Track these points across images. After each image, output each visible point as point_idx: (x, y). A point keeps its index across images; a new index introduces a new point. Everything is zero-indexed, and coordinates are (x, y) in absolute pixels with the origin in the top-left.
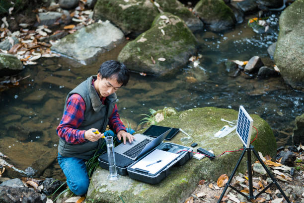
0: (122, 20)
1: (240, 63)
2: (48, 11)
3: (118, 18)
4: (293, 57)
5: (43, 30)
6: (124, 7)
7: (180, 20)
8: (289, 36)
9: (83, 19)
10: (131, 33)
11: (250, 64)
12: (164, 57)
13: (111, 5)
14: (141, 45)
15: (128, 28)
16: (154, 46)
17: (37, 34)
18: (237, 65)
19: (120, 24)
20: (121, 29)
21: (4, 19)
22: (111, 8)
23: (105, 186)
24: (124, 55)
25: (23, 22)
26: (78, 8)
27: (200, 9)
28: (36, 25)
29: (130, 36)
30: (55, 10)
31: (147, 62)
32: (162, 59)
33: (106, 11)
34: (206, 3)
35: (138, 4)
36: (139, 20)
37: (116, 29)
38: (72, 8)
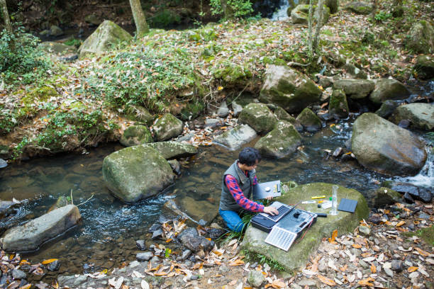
0: (256, 125)
1: (329, 151)
2: (211, 118)
3: (253, 122)
4: (365, 149)
5: (209, 130)
6: (257, 117)
7: (291, 125)
8: (361, 135)
9: (231, 124)
10: (261, 132)
11: (336, 153)
12: (283, 147)
14: (268, 139)
15: (259, 129)
16: (276, 140)
17: (205, 132)
20: (253, 128)
21: (186, 123)
22: (249, 117)
23: (257, 241)
24: (259, 145)
25: (197, 124)
26: (229, 117)
27: (301, 119)
28: (204, 126)
29: (261, 134)
30: (215, 118)
31: (272, 150)
32: (281, 148)
33: (246, 119)
34: (304, 115)
35: (265, 114)
36: (265, 124)
37: (252, 130)
38: (225, 117)
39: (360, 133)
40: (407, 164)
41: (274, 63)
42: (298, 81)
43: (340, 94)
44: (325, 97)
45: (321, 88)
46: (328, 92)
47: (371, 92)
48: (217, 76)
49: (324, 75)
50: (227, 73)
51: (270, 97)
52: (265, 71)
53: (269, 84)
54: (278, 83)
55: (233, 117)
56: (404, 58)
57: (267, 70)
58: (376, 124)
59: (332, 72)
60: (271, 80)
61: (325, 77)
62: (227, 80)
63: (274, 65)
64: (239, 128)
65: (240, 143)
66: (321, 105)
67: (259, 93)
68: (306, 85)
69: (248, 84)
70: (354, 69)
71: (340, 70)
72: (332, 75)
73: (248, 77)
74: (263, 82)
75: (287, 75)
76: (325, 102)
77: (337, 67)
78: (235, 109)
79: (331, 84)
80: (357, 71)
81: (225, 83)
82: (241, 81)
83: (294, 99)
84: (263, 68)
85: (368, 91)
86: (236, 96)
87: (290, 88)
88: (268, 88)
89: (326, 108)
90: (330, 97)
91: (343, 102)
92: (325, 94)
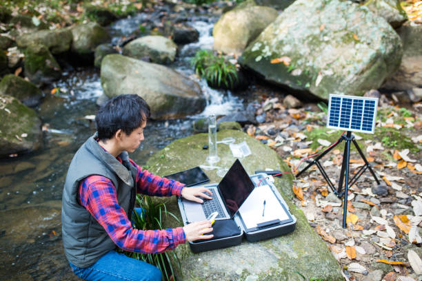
31: (14, 141)
32: (24, 135)
34: (11, 86)
39: (124, 78)
43: (42, 49)
44: (15, 61)
46: (14, 55)
47: (72, 42)
56: (68, 8)
58: (131, 65)
59: (4, 29)
66: (13, 72)
70: (30, 20)
71: (11, 25)
72: (5, 32)
76: (16, 67)
77: (5, 21)
79: (12, 43)
80: (36, 21)
89: (22, 75)
90: (21, 59)
91: (49, 58)
92: (12, 57)
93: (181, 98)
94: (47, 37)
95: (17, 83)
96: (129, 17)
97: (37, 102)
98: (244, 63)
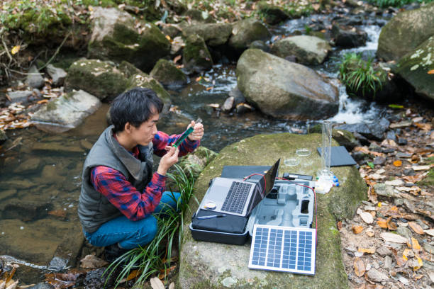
0: (96, 87)
1: (217, 106)
2: (17, 90)
3: (91, 85)
4: (268, 91)
5: (16, 107)
6: (96, 74)
9: (54, 95)
10: (107, 97)
11: (228, 105)
13: (83, 74)
15: (103, 94)
17: (10, 110)
18: (214, 108)
19: (94, 91)
20: (95, 96)
22: (82, 78)
26: (46, 88)
27: (157, 74)
28: (7, 103)
29: (106, 100)
30: (24, 89)
33: (78, 81)
34: (161, 68)
35: (108, 71)
36: (111, 84)
37: (91, 97)
38: (41, 88)
39: (254, 73)
40: (326, 102)
41: (99, 5)
42: (140, 27)
43: (198, 39)
44: (176, 49)
45: (168, 38)
46: (178, 43)
47: (230, 35)
48: (12, 25)
49: (167, 22)
50: (30, 20)
51: (105, 51)
52: (89, 15)
53: (100, 33)
54: (113, 30)
55: (53, 86)
56: (244, 6)
57: (91, 13)
58: (267, 61)
59: (176, 20)
60: (101, 26)
61: (168, 25)
62: (31, 30)
63: (100, 8)
64: (71, 95)
65: (79, 115)
66: (173, 59)
67: (86, 50)
68: (151, 31)
69: (67, 36)
70: (200, 13)
71: (183, 17)
72: (176, 23)
73: (66, 23)
74: (90, 32)
75: (124, 19)
76: (176, 55)
77: (179, 14)
78: (53, 76)
79: (178, 33)
80: (205, 15)
81: (29, 35)
82: (55, 31)
83: (139, 51)
84: (85, 12)
85: (227, 35)
86: (51, 56)
87: (132, 37)
88: (100, 38)
89: (179, 62)
90: (182, 48)
91: (203, 49)
92: (175, 45)
93: (308, 100)
94: (207, 29)
95: (166, 67)
96: (302, 18)
97: (180, 86)
98: (397, 72)
